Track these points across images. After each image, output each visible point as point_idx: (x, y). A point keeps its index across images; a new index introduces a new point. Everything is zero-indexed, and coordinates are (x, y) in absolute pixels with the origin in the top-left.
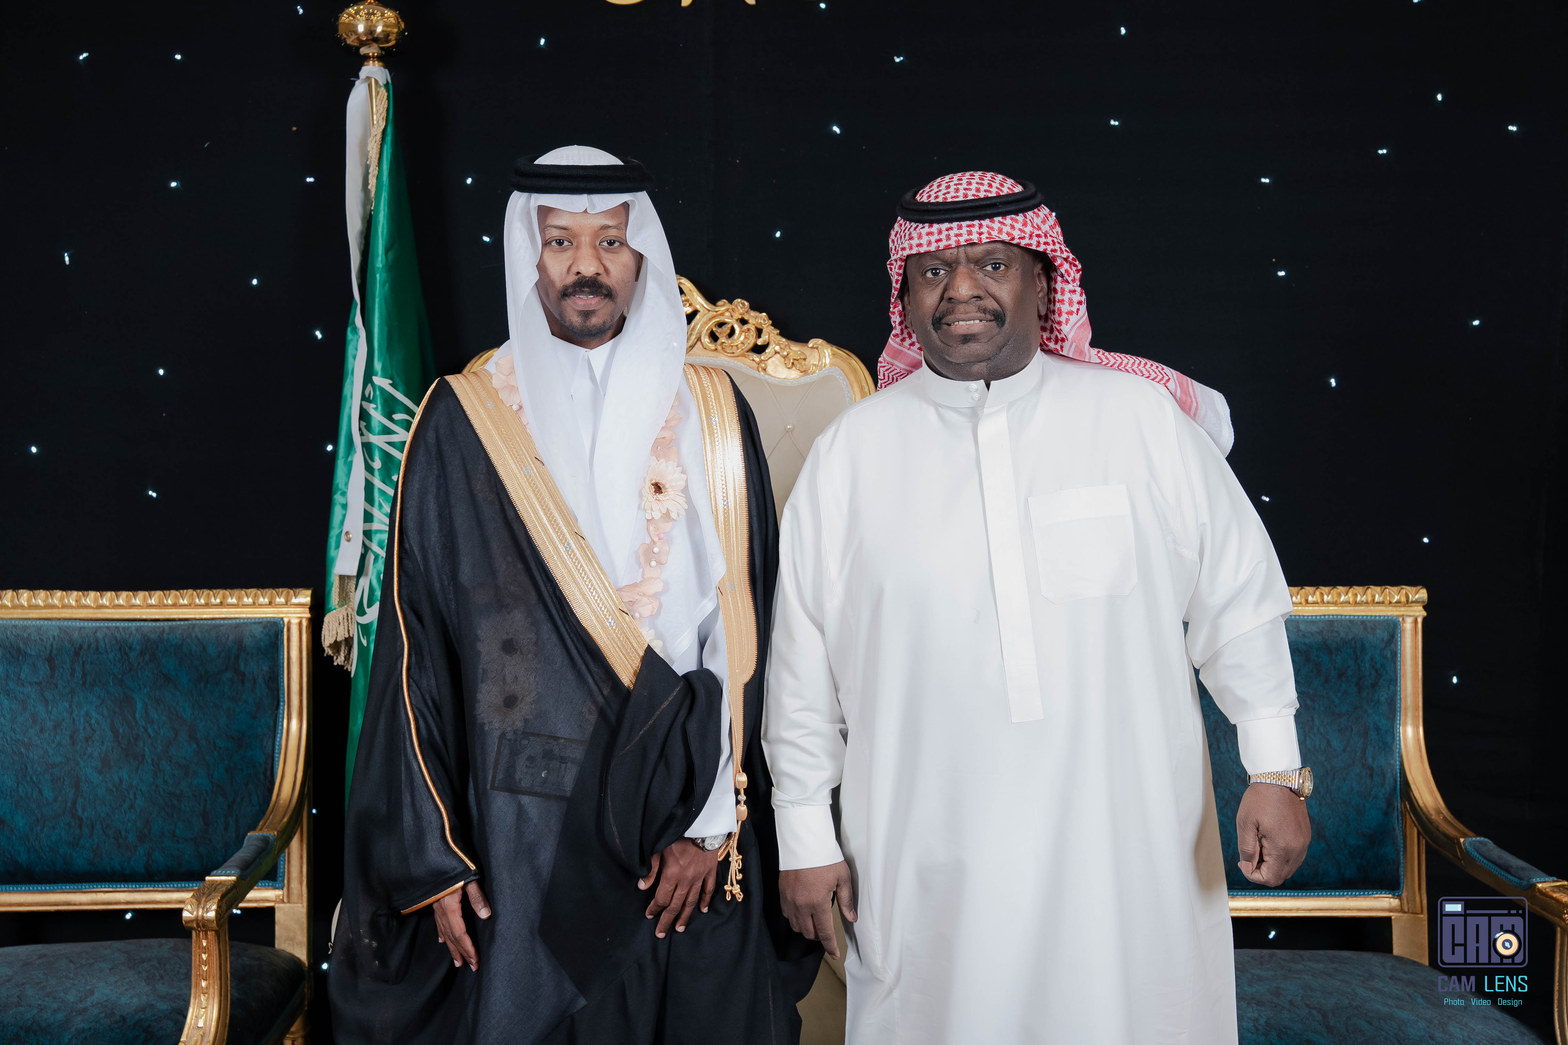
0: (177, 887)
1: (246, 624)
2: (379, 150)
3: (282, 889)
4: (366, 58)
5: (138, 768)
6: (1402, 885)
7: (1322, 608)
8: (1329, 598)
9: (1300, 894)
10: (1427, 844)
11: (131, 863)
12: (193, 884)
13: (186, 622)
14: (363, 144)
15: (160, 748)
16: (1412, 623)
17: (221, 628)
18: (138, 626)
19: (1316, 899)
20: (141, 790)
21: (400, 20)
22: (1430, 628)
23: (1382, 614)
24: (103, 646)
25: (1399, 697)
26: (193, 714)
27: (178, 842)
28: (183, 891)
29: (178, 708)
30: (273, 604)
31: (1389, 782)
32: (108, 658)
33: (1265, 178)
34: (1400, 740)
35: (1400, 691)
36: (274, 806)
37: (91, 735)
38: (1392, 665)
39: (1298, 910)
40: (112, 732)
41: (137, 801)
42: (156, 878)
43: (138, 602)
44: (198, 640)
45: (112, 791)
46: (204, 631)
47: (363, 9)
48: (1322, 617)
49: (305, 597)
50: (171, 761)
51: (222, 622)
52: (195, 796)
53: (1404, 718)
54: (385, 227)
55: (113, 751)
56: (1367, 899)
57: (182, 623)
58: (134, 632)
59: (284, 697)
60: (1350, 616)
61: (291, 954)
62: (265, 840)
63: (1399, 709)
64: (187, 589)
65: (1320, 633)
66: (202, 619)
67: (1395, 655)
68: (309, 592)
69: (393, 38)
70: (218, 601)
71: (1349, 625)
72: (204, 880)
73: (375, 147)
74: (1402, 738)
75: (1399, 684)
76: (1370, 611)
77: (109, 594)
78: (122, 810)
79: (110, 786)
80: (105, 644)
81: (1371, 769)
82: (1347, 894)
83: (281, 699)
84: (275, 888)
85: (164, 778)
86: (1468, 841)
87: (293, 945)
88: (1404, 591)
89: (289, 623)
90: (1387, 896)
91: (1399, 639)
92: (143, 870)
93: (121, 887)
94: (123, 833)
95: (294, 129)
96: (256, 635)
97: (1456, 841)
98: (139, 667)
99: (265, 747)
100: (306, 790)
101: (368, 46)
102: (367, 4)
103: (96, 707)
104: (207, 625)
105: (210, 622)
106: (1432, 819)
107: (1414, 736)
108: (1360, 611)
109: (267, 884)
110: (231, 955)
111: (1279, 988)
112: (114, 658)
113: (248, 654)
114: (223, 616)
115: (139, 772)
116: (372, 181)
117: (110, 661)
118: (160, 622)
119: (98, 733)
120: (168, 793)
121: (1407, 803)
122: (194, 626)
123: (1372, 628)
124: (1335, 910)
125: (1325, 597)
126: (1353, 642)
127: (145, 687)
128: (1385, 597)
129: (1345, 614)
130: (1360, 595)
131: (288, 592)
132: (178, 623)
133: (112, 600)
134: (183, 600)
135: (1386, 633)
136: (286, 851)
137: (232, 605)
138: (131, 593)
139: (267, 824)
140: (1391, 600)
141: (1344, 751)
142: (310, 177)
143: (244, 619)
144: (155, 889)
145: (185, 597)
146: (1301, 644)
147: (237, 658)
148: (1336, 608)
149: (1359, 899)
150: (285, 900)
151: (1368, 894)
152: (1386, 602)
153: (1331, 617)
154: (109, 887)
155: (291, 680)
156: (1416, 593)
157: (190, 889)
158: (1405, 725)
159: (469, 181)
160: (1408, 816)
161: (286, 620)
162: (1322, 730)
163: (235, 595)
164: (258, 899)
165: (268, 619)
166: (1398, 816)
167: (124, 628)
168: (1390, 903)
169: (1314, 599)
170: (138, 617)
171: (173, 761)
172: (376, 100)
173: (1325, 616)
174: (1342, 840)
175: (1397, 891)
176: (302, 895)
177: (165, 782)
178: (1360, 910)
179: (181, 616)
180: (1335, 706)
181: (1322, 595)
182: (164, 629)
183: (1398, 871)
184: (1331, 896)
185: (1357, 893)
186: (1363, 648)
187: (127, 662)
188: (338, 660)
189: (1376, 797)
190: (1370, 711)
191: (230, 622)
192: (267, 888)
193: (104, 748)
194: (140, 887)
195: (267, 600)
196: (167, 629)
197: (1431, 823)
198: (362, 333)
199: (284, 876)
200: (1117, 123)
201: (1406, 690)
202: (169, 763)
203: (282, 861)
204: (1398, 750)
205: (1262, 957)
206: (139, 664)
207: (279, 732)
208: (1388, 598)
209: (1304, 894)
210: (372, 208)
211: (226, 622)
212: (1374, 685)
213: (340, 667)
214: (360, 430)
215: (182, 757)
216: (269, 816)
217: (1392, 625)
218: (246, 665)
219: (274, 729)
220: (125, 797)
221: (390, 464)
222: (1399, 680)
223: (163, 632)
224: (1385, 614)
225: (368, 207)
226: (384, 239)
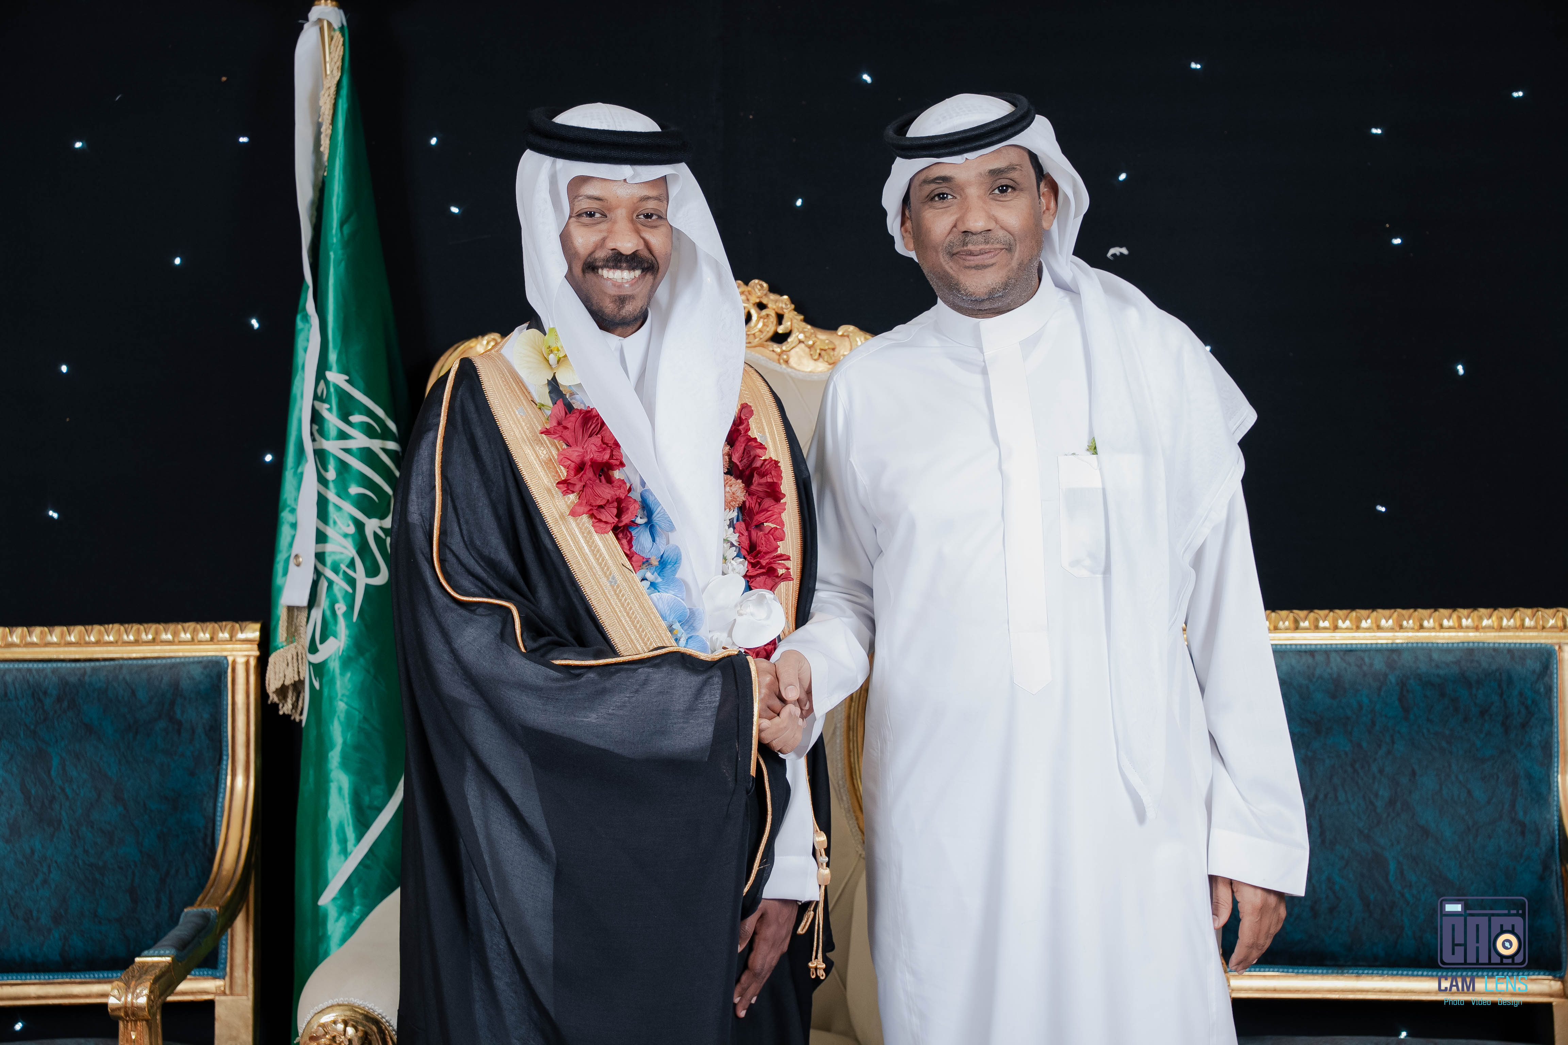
0: (99, 977)
1: (183, 663)
2: (332, 104)
3: (224, 979)
5: (53, 836)
6: (1564, 965)
7: (1459, 634)
8: (1468, 622)
11: (45, 949)
12: (117, 973)
13: (112, 663)
14: (315, 99)
15: (80, 811)
17: (154, 669)
18: (54, 668)
20: (56, 862)
23: (1532, 642)
24: (13, 690)
25: (1556, 740)
26: (120, 770)
27: (100, 923)
28: (105, 983)
29: (102, 763)
30: (215, 640)
31: (1546, 841)
32: (18, 705)
33: (1376, 128)
34: (1558, 791)
35: (1557, 733)
36: (215, 880)
38: (1547, 701)
39: (1437, 993)
40: (23, 793)
41: (52, 876)
42: (73, 968)
43: (55, 639)
44: (126, 683)
45: (22, 863)
46: (133, 672)
48: (1461, 645)
49: (253, 632)
50: (92, 827)
51: (154, 662)
52: (121, 868)
53: (1563, 765)
54: (341, 194)
55: (23, 816)
57: (107, 663)
58: (50, 674)
59: (228, 749)
60: (1494, 643)
62: (205, 917)
63: (1556, 755)
64: (113, 622)
65: (1458, 662)
66: (130, 659)
67: (1550, 689)
68: (258, 626)
70: (150, 637)
71: (1493, 654)
72: (132, 962)
73: (328, 102)
75: (1555, 724)
76: (1518, 637)
77: (19, 630)
78: (35, 888)
79: (20, 857)
80: (15, 688)
81: (1523, 825)
83: (225, 753)
84: (215, 978)
85: (84, 848)
87: (236, 1044)
88: (1560, 614)
89: (234, 662)
90: (1546, 977)
91: (1555, 671)
92: (58, 958)
93: (31, 979)
94: (35, 914)
95: (224, 79)
96: (195, 676)
98: (56, 716)
99: (205, 806)
100: (253, 859)
103: (4, 764)
104: (136, 665)
105: (140, 662)
108: (1507, 637)
109: (203, 972)
112: (25, 704)
113: (185, 699)
114: (156, 655)
115: (55, 840)
116: (325, 142)
117: (21, 709)
118: (80, 663)
120: (89, 865)
122: (121, 667)
123: (1521, 657)
125: (1464, 620)
126: (1498, 674)
127: (63, 739)
128: (1537, 622)
129: (1489, 641)
130: (1507, 619)
131: (233, 626)
132: (103, 663)
133: (22, 637)
134: (108, 636)
135: (1539, 663)
136: (229, 932)
137: (166, 642)
138: (46, 629)
139: (207, 898)
140: (1545, 625)
141: (1489, 802)
142: (244, 136)
143: (180, 658)
144: (73, 980)
145: (111, 633)
146: (1434, 675)
147: (173, 703)
148: (1477, 634)
150: (227, 992)
152: (1539, 627)
153: (1471, 645)
154: (17, 979)
155: (236, 729)
157: (114, 980)
159: (434, 141)
161: (230, 659)
162: (1461, 777)
163: (170, 630)
164: (191, 991)
165: (210, 658)
167: (38, 671)
168: (1550, 986)
169: (1451, 623)
170: (55, 656)
171: (95, 827)
172: (329, 46)
173: (1463, 643)
175: (1559, 973)
176: (247, 986)
177: (86, 852)
179: (106, 656)
180: (1477, 749)
181: (1459, 619)
182: (85, 670)
183: (1559, 950)
186: (1510, 681)
187: (41, 710)
189: (1530, 859)
190: (1520, 756)
191: (164, 661)
192: (204, 977)
193: (13, 813)
194: (54, 979)
195: (208, 636)
196: (89, 671)
198: (315, 321)
199: (226, 963)
200: (1199, 66)
202: (90, 829)
203: (224, 943)
204: (1555, 803)
206: (56, 712)
207: (222, 790)
208: (1541, 622)
210: (325, 175)
211: (159, 661)
212: (1524, 726)
213: (289, 717)
214: (312, 434)
215: (105, 822)
216: (209, 891)
217: (1546, 655)
218: (183, 712)
219: (215, 786)
220: (38, 870)
221: (346, 475)
222: (1555, 720)
223: (85, 673)
224: (1537, 641)
225: (321, 173)
226: (339, 209)
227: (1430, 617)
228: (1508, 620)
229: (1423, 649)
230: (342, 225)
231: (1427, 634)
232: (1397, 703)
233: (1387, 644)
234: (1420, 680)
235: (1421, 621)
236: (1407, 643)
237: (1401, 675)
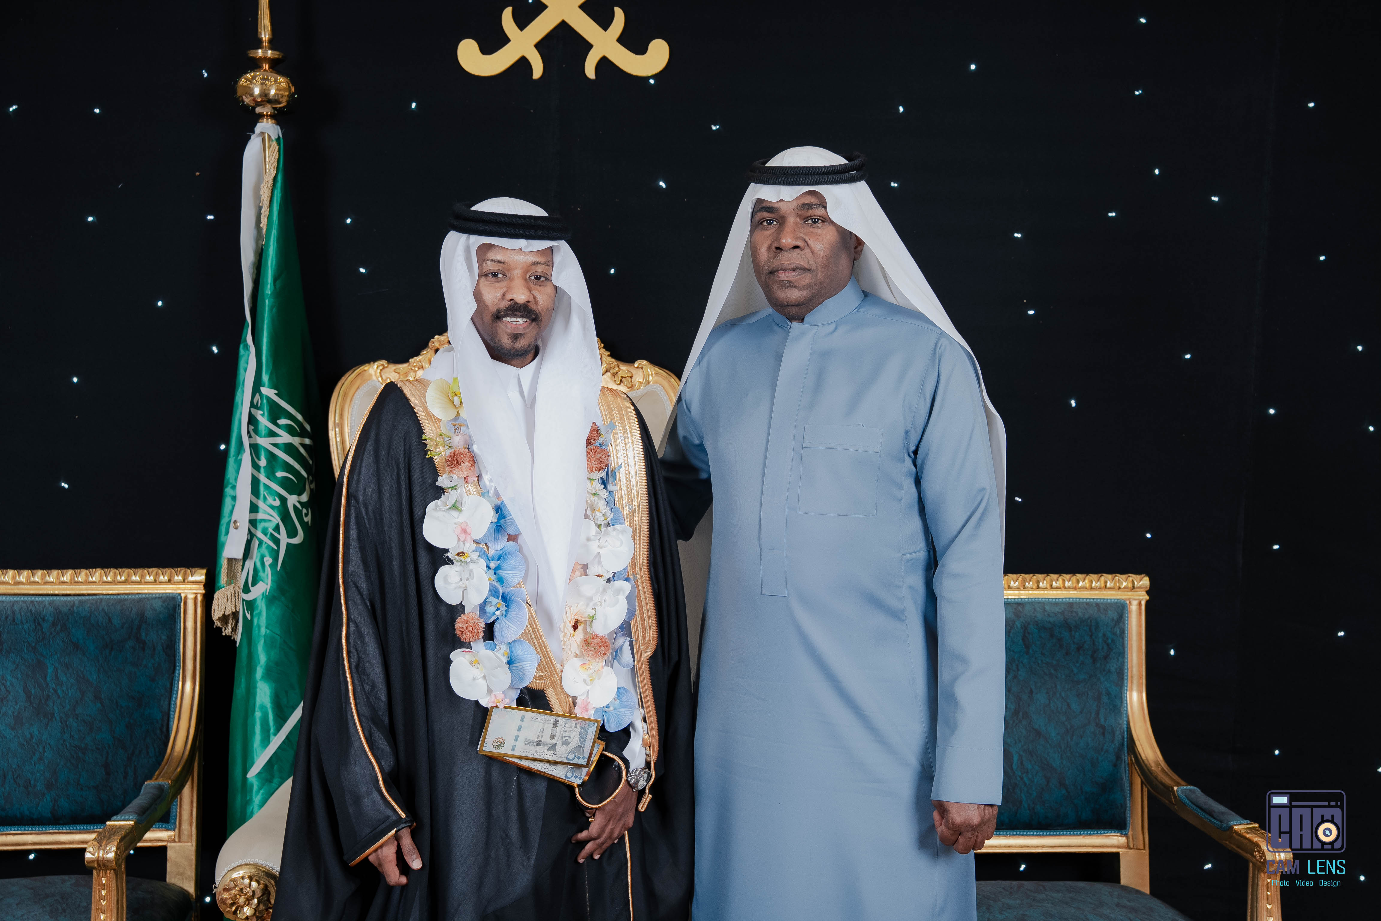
0: (82, 829)
1: (147, 598)
2: (270, 195)
3: (174, 830)
4: (261, 116)
5: (48, 725)
6: (1128, 825)
7: (1063, 592)
8: (1069, 584)
9: (1045, 833)
10: (1149, 791)
11: (39, 808)
12: (94, 826)
13: (94, 597)
14: (257, 189)
15: (68, 707)
16: (1137, 605)
17: (125, 602)
18: (51, 600)
19: (1058, 837)
20: (49, 744)
21: (291, 85)
22: (1152, 610)
23: (1112, 597)
24: (19, 617)
25: (1126, 667)
26: (99, 676)
27: (82, 789)
28: (85, 833)
29: (85, 671)
30: (172, 582)
31: (1118, 737)
32: (23, 628)
33: (1018, 233)
34: (1127, 704)
35: (1127, 662)
36: (168, 759)
37: (5, 696)
39: (1043, 847)
40: (25, 692)
41: (46, 754)
42: (61, 822)
43: (51, 579)
44: (105, 612)
45: (24, 745)
46: (110, 604)
47: (259, 75)
48: (1064, 600)
49: (200, 576)
50: (77, 719)
51: (126, 597)
52: (98, 749)
53: (1130, 686)
54: (275, 259)
55: (25, 710)
56: (1100, 837)
57: (91, 597)
58: (48, 606)
59: (180, 662)
60: (1087, 599)
61: (180, 887)
62: (160, 788)
63: (1126, 678)
64: (96, 568)
65: (1062, 613)
66: (108, 594)
67: (1123, 632)
68: (204, 571)
69: (285, 101)
70: (123, 578)
71: (1086, 606)
72: (105, 823)
73: (267, 192)
74: (1128, 702)
75: (1126, 656)
76: (1103, 595)
77: (26, 573)
78: (32, 762)
79: (22, 740)
80: (21, 615)
81: (1103, 728)
82: (1084, 834)
83: (177, 664)
84: (168, 829)
85: (71, 734)
86: (1181, 789)
87: (183, 879)
88: (1130, 579)
89: (186, 598)
90: (1116, 834)
91: (1127, 619)
92: (49, 815)
93: (28, 830)
94: (32, 782)
95: (198, 174)
96: (157, 608)
97: (1171, 789)
98: (51, 636)
99: (162, 706)
100: (197, 744)
101: (262, 106)
102: (262, 70)
103: (11, 671)
105: (115, 597)
106: (1152, 770)
107: (1138, 700)
108: (1095, 595)
109: (160, 826)
110: (127, 889)
111: (1024, 915)
112: (28, 628)
113: (149, 625)
114: (128, 592)
115: (49, 728)
116: (264, 220)
117: (25, 631)
118: (71, 597)
119: (12, 694)
120: (74, 747)
121: (1132, 756)
122: (101, 600)
123: (1104, 609)
124: (1074, 847)
125: (1067, 582)
126: (1089, 621)
127: (56, 653)
128: (1115, 584)
129: (1083, 597)
131: (185, 571)
132: (87, 597)
133: (28, 578)
134: (92, 578)
135: (1116, 613)
136: (179, 797)
137: (136, 582)
138: (45, 571)
139: (162, 774)
140: (1120, 586)
141: (1081, 712)
142: (210, 215)
143: (146, 594)
144: (61, 831)
145: (94, 575)
146: (1046, 622)
147: (139, 628)
148: (1076, 592)
149: (1093, 837)
150: (177, 840)
151: (1101, 833)
152: (1116, 588)
153: (1071, 600)
154: (18, 830)
155: (187, 647)
156: (1141, 580)
157: (91, 831)
158: (1132, 690)
159: (349, 221)
160: (1133, 768)
161: (183, 596)
162: (1063, 695)
163: (138, 574)
164: (152, 839)
165: (167, 595)
166: (1125, 767)
167: (39, 602)
168: (1118, 840)
169: (1058, 585)
170: (52, 592)
171: (79, 718)
172: (268, 151)
173: (1066, 598)
174: (1079, 788)
175: (1124, 831)
176: (192, 835)
177: (72, 736)
178: (1094, 846)
179: (90, 592)
180: (1074, 675)
181: (1064, 581)
182: (74, 602)
183: (1125, 813)
184: (1070, 835)
185: (1092, 833)
186: (1097, 626)
187: (40, 632)
188: (226, 631)
189: (1107, 751)
190: (1102, 679)
191: (133, 597)
192: (160, 829)
193: (17, 708)
194: (46, 830)
195: (166, 578)
196: (77, 603)
197: (1151, 774)
198: (252, 348)
199: (176, 818)
200: (896, 185)
201: (1132, 661)
202: (75, 720)
203: (175, 805)
204: (1125, 712)
205: (1012, 888)
206: (51, 633)
207: (175, 692)
208: (1118, 584)
209: (1048, 833)
210: (263, 243)
211: (130, 597)
212: (1106, 657)
213: (228, 638)
214: (248, 432)
215: (87, 715)
216: (164, 767)
217: (1121, 607)
218: (147, 635)
219: (170, 691)
220: (35, 750)
221: (274, 463)
222: (1126, 653)
223: (74, 605)
224: (1115, 598)
225: (260, 242)
226: (273, 269)
227: (1044, 580)
228: (1096, 583)
229: (1039, 603)
230: (275, 280)
231: (1042, 592)
232: (1021, 642)
233: (1015, 599)
234: (1037, 625)
235: (1038, 582)
236: (1028, 598)
237: (1024, 622)
